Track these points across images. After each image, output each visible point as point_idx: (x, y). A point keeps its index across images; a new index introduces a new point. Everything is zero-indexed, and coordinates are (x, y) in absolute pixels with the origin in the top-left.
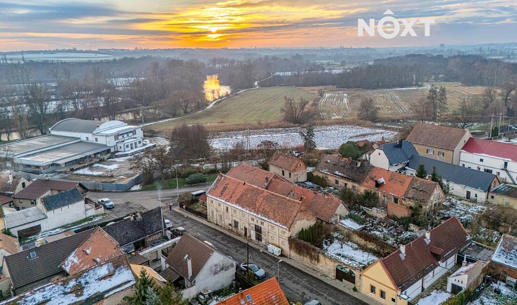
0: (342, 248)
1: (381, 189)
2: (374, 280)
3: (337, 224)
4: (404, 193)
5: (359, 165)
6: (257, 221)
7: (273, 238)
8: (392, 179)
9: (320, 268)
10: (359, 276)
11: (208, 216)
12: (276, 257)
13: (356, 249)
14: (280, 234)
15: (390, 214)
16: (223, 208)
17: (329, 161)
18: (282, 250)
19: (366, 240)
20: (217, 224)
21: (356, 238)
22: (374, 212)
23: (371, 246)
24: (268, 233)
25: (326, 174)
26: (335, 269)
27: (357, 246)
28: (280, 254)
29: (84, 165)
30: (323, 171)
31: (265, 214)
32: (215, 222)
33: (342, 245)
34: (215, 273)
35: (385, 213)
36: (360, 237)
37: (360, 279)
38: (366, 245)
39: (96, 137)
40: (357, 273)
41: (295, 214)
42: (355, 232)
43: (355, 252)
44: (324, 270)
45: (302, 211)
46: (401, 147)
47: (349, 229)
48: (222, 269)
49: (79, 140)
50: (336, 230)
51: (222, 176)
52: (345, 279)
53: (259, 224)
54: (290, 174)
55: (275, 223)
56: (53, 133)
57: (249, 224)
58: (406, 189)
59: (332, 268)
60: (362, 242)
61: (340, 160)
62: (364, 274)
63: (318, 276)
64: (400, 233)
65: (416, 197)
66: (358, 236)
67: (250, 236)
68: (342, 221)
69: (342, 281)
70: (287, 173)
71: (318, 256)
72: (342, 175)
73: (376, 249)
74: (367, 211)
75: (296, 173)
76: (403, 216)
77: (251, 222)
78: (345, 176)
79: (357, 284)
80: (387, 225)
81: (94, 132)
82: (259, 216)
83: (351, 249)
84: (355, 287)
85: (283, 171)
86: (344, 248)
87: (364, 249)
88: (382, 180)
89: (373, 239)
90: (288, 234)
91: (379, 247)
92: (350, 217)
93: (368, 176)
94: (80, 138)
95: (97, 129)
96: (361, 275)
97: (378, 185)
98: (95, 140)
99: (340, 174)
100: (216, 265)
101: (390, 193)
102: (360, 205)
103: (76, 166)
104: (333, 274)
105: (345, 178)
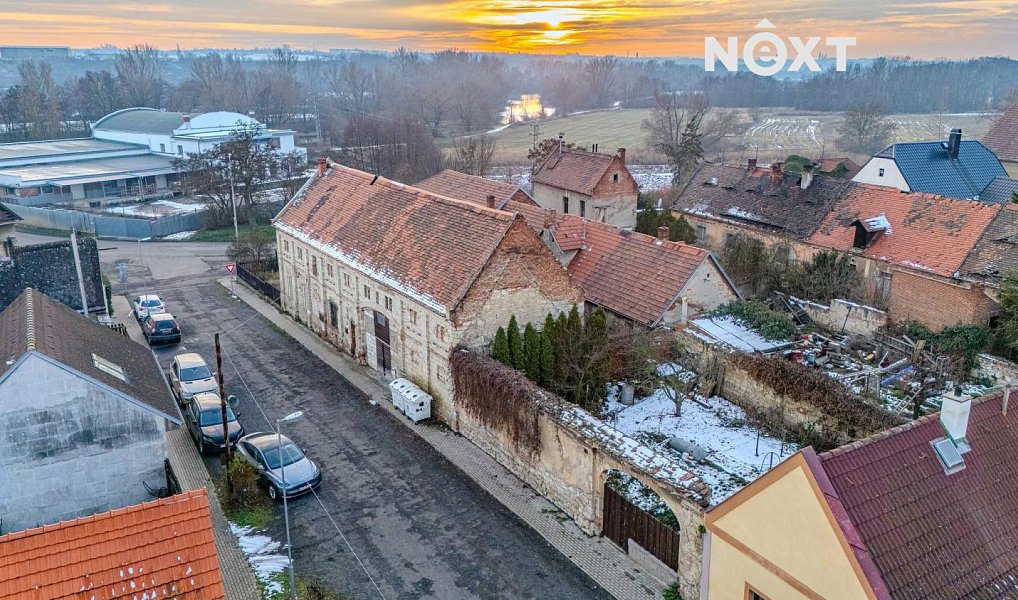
0: (677, 415)
1: (872, 251)
2: (766, 564)
3: (677, 333)
4: (961, 260)
5: (805, 185)
6: (377, 293)
7: (415, 356)
8: (918, 217)
9: (548, 479)
10: (694, 532)
11: (282, 295)
12: (409, 425)
13: (736, 425)
14: (433, 337)
15: (900, 319)
16: (305, 260)
17: (714, 181)
18: (435, 404)
19: (780, 392)
20: (298, 320)
21: (742, 383)
22: (838, 314)
23: (800, 414)
24: (403, 337)
25: (702, 217)
26: (600, 488)
27: (741, 415)
28: (426, 413)
29: (131, 199)
30: (692, 211)
31: (399, 269)
32: (294, 313)
33: (678, 403)
34: (44, 452)
35: (880, 317)
36: (758, 377)
37: (700, 550)
38: (779, 413)
39: (181, 143)
40: (687, 517)
41: (484, 258)
42: (741, 359)
43: (730, 434)
44: (561, 488)
45: (516, 250)
46: (955, 155)
47: (717, 349)
48: (87, 437)
49: (146, 152)
50: (673, 353)
51: (328, 167)
52: (640, 541)
53: (381, 308)
54: (583, 203)
55: (417, 297)
56: (98, 134)
57: (361, 310)
58: (968, 245)
59: (587, 485)
60: (765, 397)
61: (750, 174)
62: (717, 524)
63: (530, 513)
64: (933, 385)
65: (1004, 271)
66: (751, 373)
67: (364, 355)
68: (696, 322)
69: (626, 549)
70: (574, 203)
71: (536, 426)
72: (749, 216)
73: (818, 428)
74: (810, 313)
75: (598, 202)
76: (952, 324)
77: (364, 302)
78: (758, 219)
79: (688, 574)
80: (881, 355)
81: (176, 132)
82: (380, 276)
83: (717, 421)
84: (676, 587)
85: (566, 199)
86: (684, 419)
87: (765, 423)
88: (880, 222)
89: (812, 388)
90: (452, 338)
91: (833, 422)
92: (733, 311)
93: (832, 215)
94: (148, 147)
95: (184, 126)
96: (702, 529)
97: (865, 238)
98: (176, 151)
99: (742, 214)
100: (45, 417)
101: (905, 262)
102: (787, 292)
103: (105, 198)
104: (588, 512)
105: (758, 223)
